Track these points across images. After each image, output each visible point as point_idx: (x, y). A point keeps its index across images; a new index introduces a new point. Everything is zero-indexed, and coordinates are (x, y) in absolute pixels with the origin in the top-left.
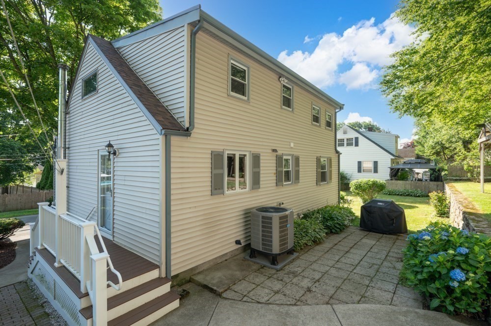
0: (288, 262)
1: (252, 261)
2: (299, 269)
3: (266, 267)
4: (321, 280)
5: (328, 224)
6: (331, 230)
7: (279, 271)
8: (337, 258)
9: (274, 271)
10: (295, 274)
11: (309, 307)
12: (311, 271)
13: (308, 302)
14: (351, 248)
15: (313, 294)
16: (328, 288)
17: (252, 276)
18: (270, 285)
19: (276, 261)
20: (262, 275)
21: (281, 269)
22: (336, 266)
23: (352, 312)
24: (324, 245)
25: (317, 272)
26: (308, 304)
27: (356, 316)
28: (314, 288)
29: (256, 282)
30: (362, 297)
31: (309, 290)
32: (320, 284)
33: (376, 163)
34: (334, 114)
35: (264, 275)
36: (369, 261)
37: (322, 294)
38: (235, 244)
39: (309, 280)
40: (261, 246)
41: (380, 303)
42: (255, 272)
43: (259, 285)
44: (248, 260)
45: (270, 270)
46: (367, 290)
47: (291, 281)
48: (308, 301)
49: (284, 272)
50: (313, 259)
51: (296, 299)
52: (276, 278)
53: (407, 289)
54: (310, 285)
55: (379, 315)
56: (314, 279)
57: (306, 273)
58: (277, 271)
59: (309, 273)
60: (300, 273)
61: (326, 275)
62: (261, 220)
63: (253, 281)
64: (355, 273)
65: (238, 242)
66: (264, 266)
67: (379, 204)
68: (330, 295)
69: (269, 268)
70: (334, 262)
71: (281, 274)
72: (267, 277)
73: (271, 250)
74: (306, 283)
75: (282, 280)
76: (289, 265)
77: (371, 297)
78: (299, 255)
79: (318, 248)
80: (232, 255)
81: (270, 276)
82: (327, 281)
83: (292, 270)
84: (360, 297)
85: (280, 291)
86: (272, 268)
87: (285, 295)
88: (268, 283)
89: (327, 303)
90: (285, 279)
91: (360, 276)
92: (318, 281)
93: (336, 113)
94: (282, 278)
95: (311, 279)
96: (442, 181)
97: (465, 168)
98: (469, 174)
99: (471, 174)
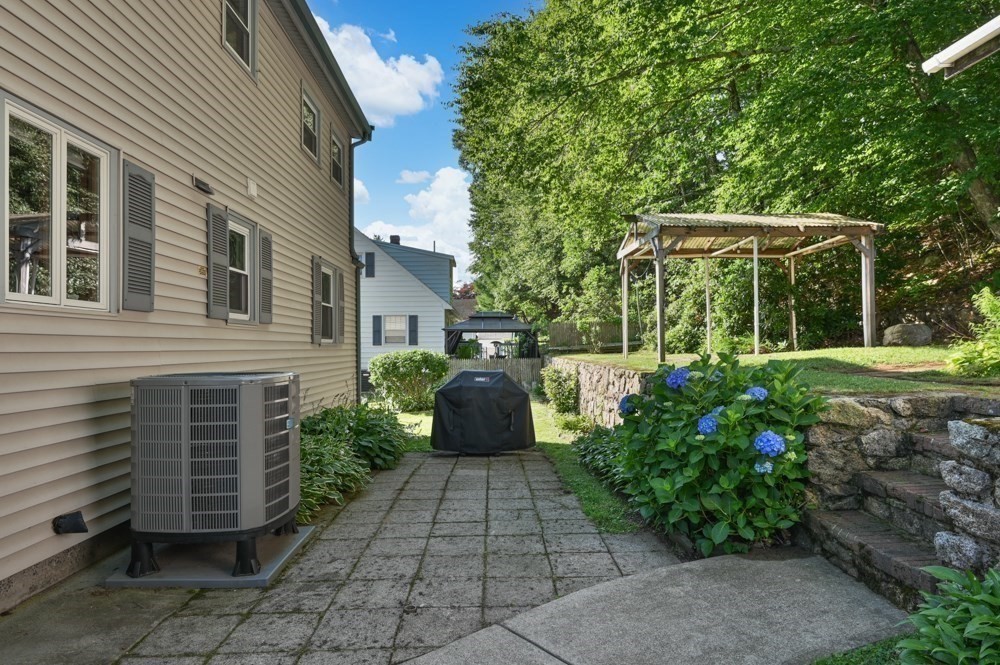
0: (291, 557)
1: (145, 587)
2: (336, 564)
3: (210, 590)
4: (423, 573)
5: (363, 443)
6: (371, 460)
7: (273, 587)
8: (428, 517)
9: (254, 595)
10: (336, 583)
11: (441, 652)
12: (380, 562)
13: (428, 641)
14: (444, 490)
15: (427, 616)
16: (458, 586)
17: (167, 634)
18: (259, 637)
19: (254, 556)
20: (209, 620)
21: (277, 581)
22: (438, 533)
23: (565, 621)
24: (372, 498)
25: (398, 559)
26: (433, 648)
27: (581, 625)
28: (418, 597)
29: (194, 648)
30: (554, 581)
31: (407, 609)
32: (430, 584)
33: (413, 321)
34: (347, 149)
35: (220, 616)
36: (505, 507)
37: (453, 607)
38: (49, 533)
39: (391, 583)
40: (186, 512)
41: (599, 579)
42: (175, 615)
43: (215, 652)
44: (123, 587)
45: (235, 593)
46: (553, 562)
47: (333, 603)
48: (426, 639)
49: (293, 587)
50: (363, 532)
51: (382, 648)
52: (271, 610)
53: (623, 537)
54: (403, 596)
55: (628, 602)
56: (402, 576)
57: (368, 569)
58: (265, 589)
59: (375, 567)
60: (349, 575)
61: (428, 559)
62: (185, 406)
63: (179, 648)
64: (496, 536)
65: (64, 525)
66: (204, 590)
67: (477, 379)
68: (477, 602)
69: (228, 589)
70: (429, 527)
71: (283, 595)
72: (235, 619)
73: (234, 519)
74: (385, 594)
75: (297, 611)
76: (296, 562)
77: (574, 575)
78: (314, 532)
79: (355, 506)
80: (33, 589)
81: (245, 611)
82: (441, 571)
83: (318, 573)
84: (550, 583)
85: (309, 642)
86: (240, 588)
87: (337, 649)
88: (248, 634)
89: (484, 625)
90: (307, 604)
91: (512, 538)
92: (417, 577)
93: (351, 147)
94: (295, 605)
95: (395, 580)
96: (539, 356)
97: (578, 326)
98: (584, 338)
99: (588, 337)
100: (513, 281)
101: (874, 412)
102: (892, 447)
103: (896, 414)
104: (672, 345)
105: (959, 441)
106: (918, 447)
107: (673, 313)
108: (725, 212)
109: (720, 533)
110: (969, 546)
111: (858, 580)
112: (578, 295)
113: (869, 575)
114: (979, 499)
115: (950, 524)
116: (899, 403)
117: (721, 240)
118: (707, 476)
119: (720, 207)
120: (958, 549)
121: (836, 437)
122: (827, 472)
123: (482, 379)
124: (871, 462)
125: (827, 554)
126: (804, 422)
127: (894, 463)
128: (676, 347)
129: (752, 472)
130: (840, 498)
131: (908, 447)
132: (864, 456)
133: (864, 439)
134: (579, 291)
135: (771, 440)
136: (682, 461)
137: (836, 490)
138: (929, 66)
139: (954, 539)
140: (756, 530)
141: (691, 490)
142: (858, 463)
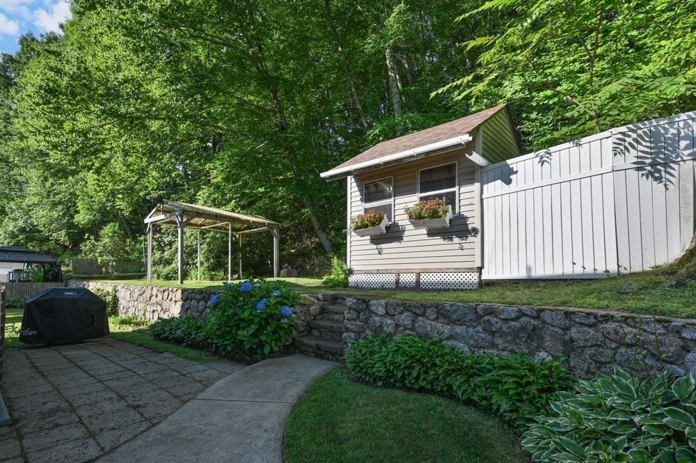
2: (51, 404)
13: (163, 413)
26: (169, 414)
31: (135, 407)
32: (134, 397)
37: (160, 401)
41: (219, 378)
47: (80, 417)
48: (161, 413)
50: (43, 389)
51: (141, 421)
52: (36, 430)
60: (71, 405)
68: (171, 396)
82: (132, 391)
87: (114, 429)
89: (185, 402)
90: (61, 422)
92: (121, 396)
95: (108, 400)
96: (62, 281)
97: (99, 261)
98: (104, 269)
99: (107, 269)
100: (21, 223)
101: (313, 299)
102: (318, 312)
103: (319, 300)
104: (170, 275)
105: (350, 304)
106: (326, 311)
107: (168, 257)
108: (204, 205)
109: (267, 350)
110: (353, 335)
111: (315, 357)
112: (97, 241)
113: (319, 354)
114: (355, 320)
115: (347, 330)
116: (320, 296)
117: (208, 221)
118: (261, 328)
119: (201, 202)
120: (350, 337)
121: (302, 309)
122: (299, 322)
123: (72, 293)
124: (312, 317)
125: (301, 352)
126: (293, 304)
127: (319, 317)
128: (172, 276)
129: (279, 323)
130: (303, 332)
131: (323, 311)
132: (310, 316)
133: (310, 309)
134: (98, 238)
135: (287, 310)
136: (250, 322)
137: (302, 329)
138: (323, 175)
139: (348, 334)
140: (279, 346)
141: (254, 335)
142: (309, 318)
